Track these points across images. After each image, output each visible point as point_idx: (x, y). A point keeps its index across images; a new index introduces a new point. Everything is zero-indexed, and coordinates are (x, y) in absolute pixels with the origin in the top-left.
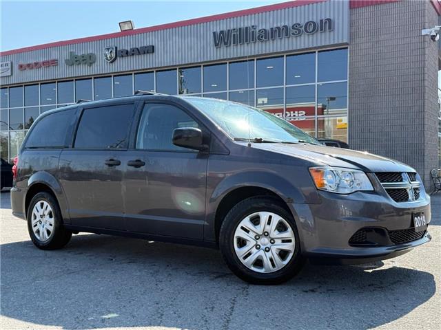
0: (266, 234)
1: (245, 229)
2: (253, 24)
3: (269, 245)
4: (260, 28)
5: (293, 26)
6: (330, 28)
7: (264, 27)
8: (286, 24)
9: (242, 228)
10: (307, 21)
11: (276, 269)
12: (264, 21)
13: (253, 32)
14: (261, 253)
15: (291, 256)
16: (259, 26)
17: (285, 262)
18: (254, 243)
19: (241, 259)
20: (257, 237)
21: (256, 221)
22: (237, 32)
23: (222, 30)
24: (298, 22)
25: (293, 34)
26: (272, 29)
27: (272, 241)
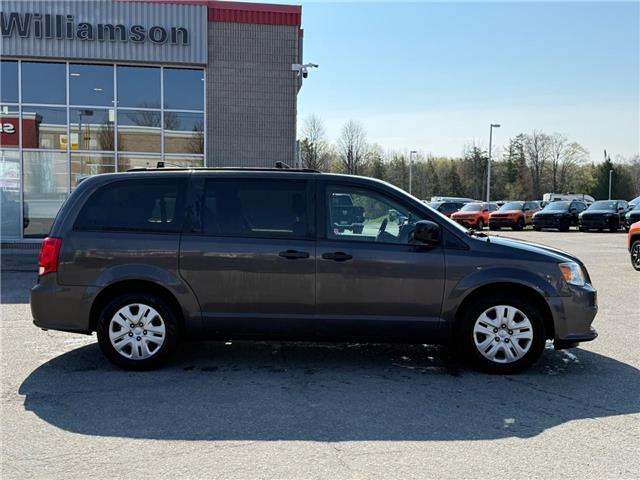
0: (504, 326)
1: (482, 324)
2: (69, 13)
3: (508, 336)
4: (80, 21)
5: (133, 28)
6: (185, 41)
7: (86, 21)
8: (122, 22)
9: (480, 323)
10: (151, 26)
11: (518, 358)
12: (86, 11)
13: (69, 25)
14: (502, 344)
15: (530, 343)
16: (77, 17)
17: (526, 350)
18: (493, 336)
19: (483, 353)
20: (496, 330)
21: (492, 315)
22: (41, 18)
23: (13, 11)
24: (139, 24)
25: (133, 39)
26: (100, 26)
27: (511, 332)
